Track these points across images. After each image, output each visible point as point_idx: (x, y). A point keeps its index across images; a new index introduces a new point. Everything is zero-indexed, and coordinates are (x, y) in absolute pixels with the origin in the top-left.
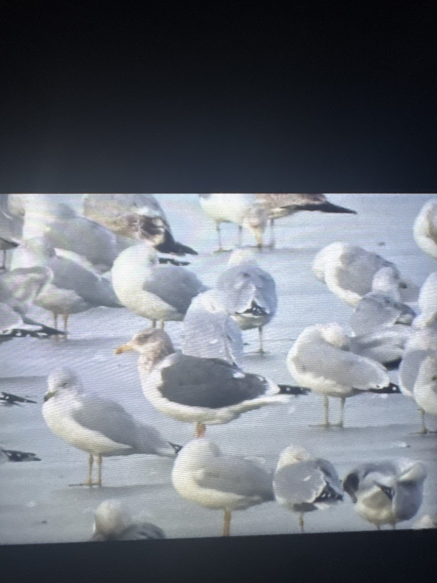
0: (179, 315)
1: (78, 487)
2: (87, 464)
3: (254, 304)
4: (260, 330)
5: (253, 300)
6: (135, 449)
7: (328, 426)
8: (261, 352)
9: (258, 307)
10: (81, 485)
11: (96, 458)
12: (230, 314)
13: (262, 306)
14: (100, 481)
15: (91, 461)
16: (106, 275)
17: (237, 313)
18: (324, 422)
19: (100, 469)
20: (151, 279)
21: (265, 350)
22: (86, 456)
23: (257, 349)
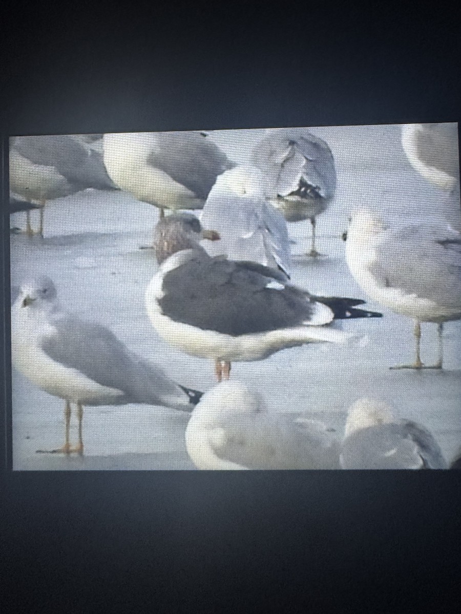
0: (198, 201)
1: (50, 455)
2: (62, 416)
3: (302, 183)
4: (313, 222)
5: (302, 177)
6: (129, 397)
7: (419, 367)
8: (314, 254)
9: (308, 186)
10: (54, 452)
11: (74, 407)
12: (268, 199)
13: (314, 185)
14: (82, 446)
15: (68, 413)
16: (95, 146)
17: (279, 196)
18: (413, 362)
19: (80, 425)
20: (158, 150)
21: (318, 250)
22: (61, 404)
23: (307, 249)
